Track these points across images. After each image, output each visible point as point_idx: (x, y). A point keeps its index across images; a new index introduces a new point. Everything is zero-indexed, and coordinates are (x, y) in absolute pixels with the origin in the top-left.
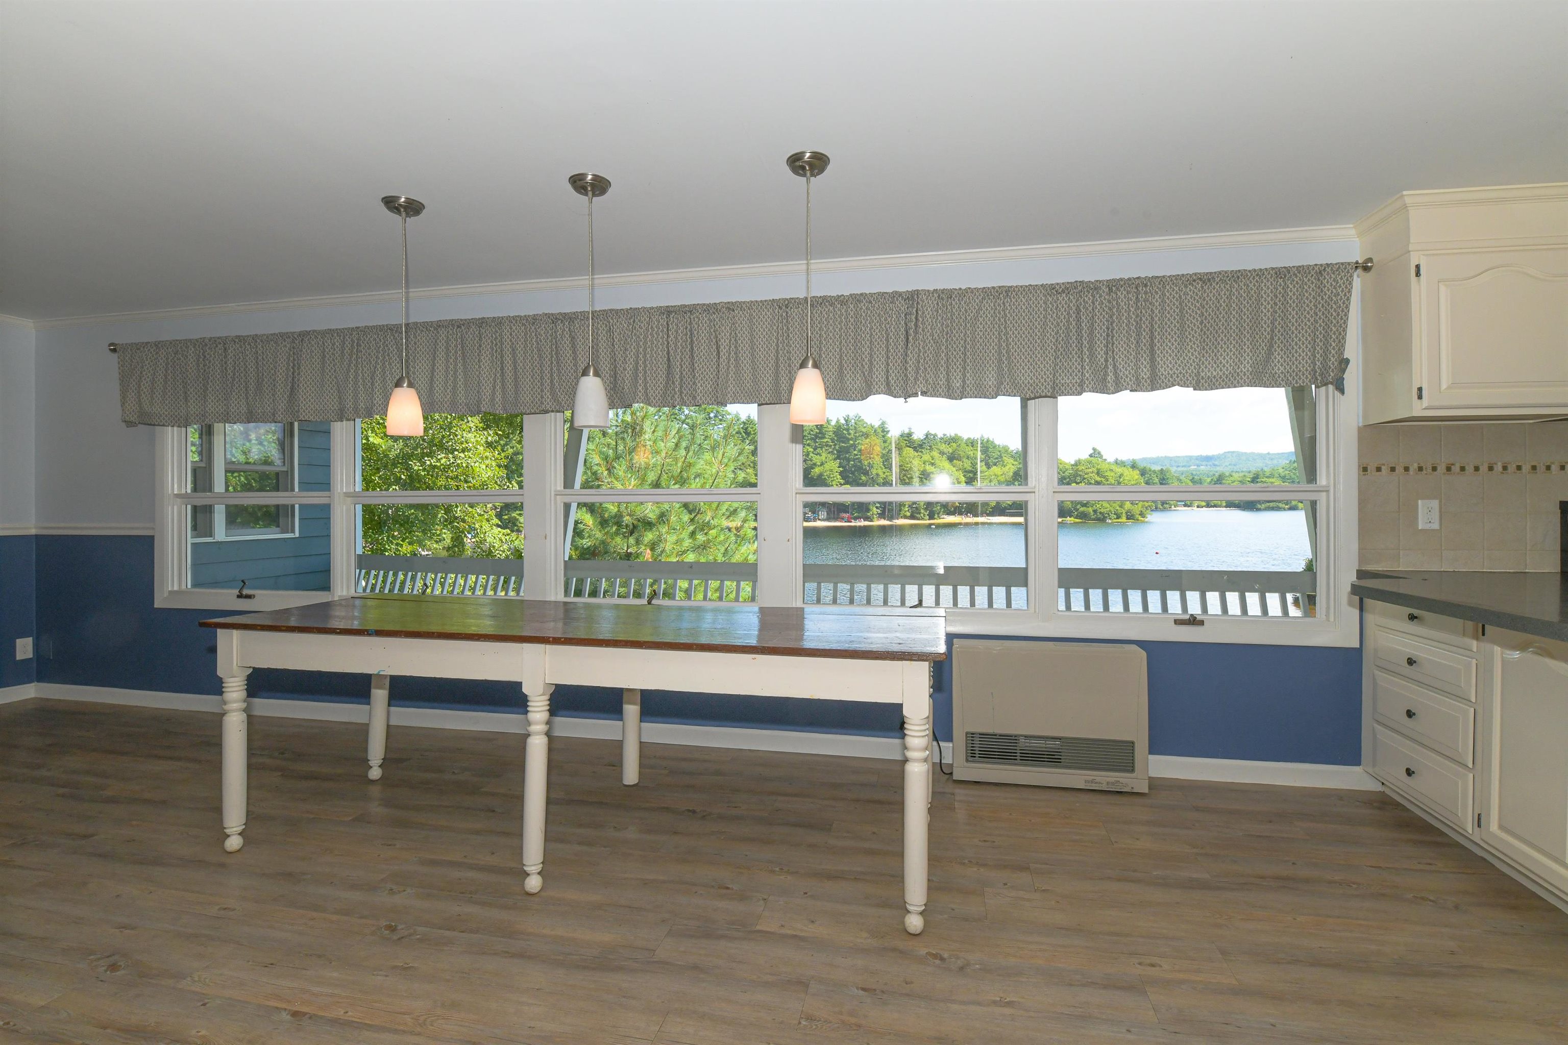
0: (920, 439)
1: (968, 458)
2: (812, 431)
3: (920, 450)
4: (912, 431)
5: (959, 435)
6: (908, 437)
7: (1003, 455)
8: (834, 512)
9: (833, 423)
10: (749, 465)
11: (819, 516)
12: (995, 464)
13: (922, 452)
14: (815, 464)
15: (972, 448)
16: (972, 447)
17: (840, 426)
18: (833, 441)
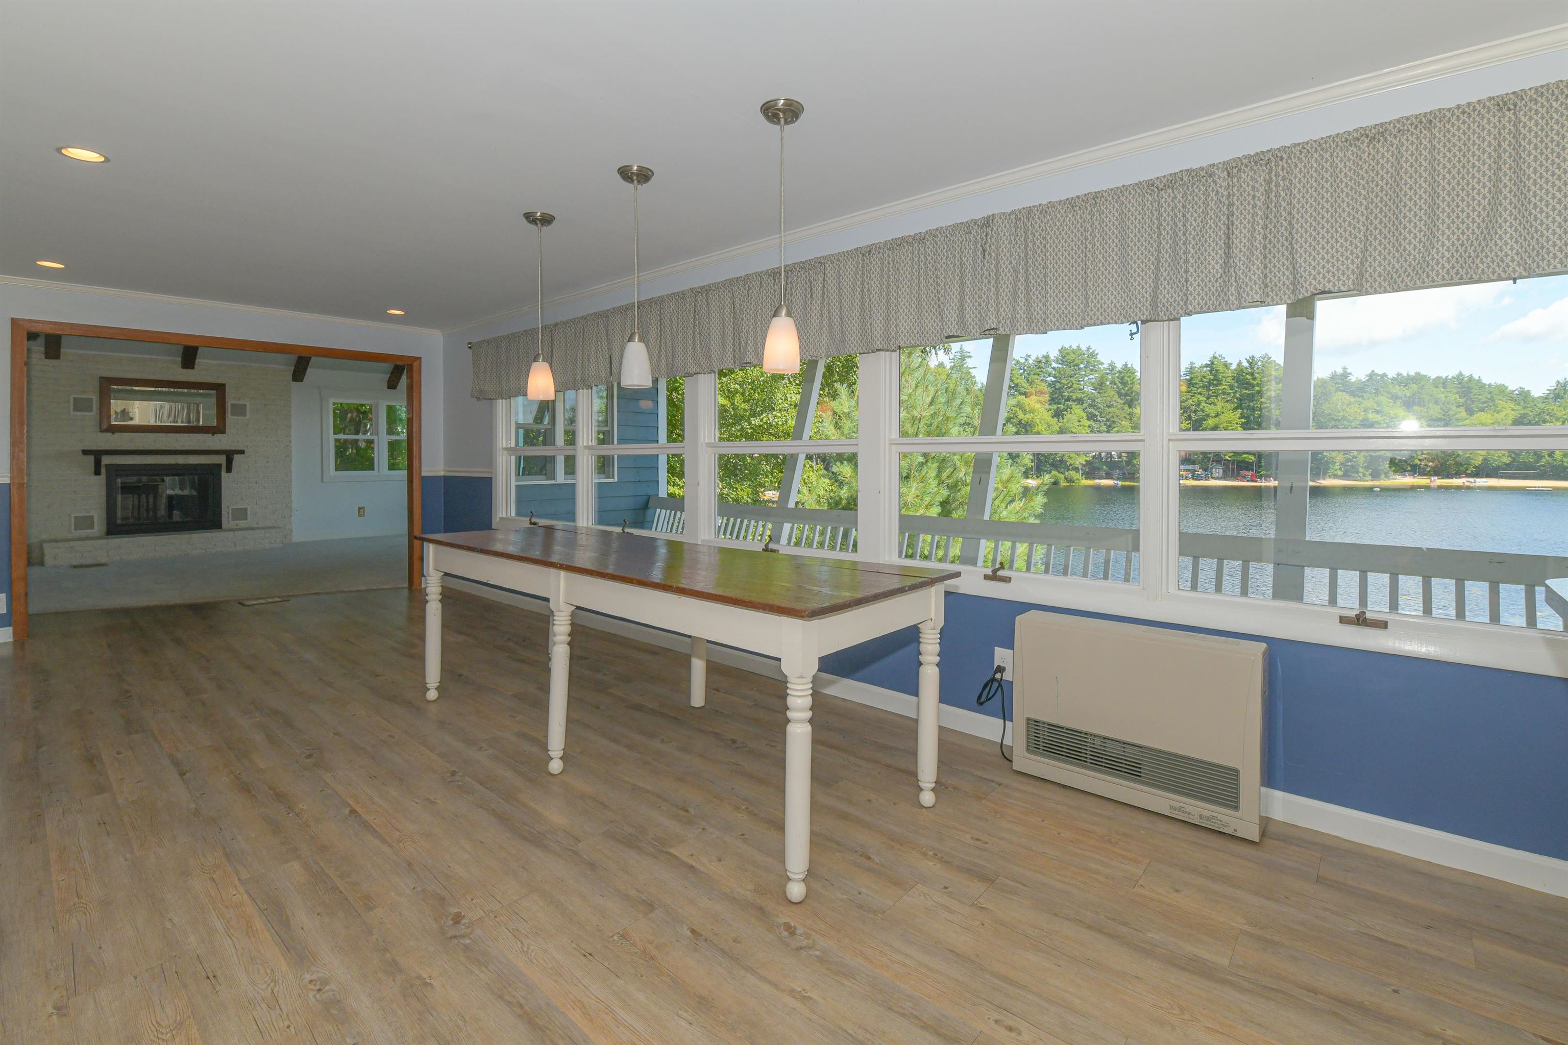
0: (1360, 380)
1: (1436, 403)
2: (1204, 377)
3: (1360, 394)
4: (1348, 371)
5: (1423, 373)
6: (1342, 380)
7: (1496, 397)
8: (1233, 469)
9: (1234, 367)
10: (1125, 417)
11: (1212, 473)
12: (1482, 410)
13: (1362, 397)
14: (1208, 416)
15: (1442, 390)
16: (1444, 388)
17: (1242, 370)
18: (1231, 387)
